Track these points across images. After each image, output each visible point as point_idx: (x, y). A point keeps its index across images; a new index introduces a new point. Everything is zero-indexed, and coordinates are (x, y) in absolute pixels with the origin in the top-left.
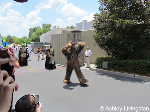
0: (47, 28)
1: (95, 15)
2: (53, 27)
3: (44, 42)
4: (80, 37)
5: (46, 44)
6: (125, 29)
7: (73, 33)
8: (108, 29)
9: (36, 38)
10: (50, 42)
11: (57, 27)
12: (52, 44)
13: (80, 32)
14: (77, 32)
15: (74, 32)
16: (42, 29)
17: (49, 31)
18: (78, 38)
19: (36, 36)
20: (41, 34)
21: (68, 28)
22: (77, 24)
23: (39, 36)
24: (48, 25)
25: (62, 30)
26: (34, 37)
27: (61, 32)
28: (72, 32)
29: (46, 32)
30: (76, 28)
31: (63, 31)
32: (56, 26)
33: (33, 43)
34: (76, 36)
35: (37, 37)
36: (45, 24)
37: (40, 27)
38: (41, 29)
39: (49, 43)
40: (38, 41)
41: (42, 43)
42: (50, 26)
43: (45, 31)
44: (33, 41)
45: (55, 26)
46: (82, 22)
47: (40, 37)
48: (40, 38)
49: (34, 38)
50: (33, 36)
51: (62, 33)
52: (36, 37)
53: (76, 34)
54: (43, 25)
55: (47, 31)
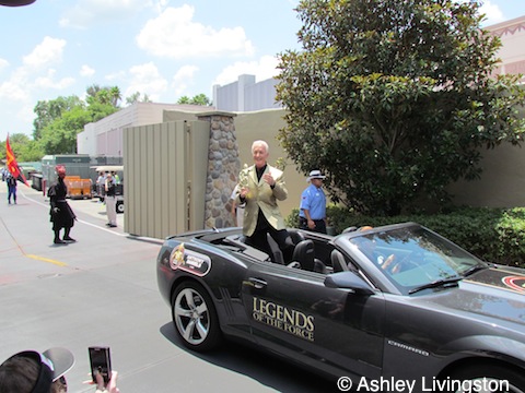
0: (104, 101)
1: (283, 59)
2: (129, 101)
3: (93, 154)
4: (230, 137)
5: (102, 161)
6: (389, 107)
7: (204, 122)
8: (330, 107)
9: (64, 140)
10: (117, 156)
11: (141, 99)
12: (125, 161)
13: (231, 117)
14: (219, 118)
15: (208, 116)
16: (88, 105)
17: (113, 112)
18: (222, 140)
19: (63, 131)
20: (82, 124)
21: (183, 102)
22: (220, 90)
23: (74, 134)
24: (106, 89)
25: (165, 112)
26: (56, 134)
27: (159, 119)
28: (201, 117)
29: (100, 118)
30: (215, 105)
31: (166, 114)
32: (138, 94)
33: (51, 157)
34: (217, 133)
35: (67, 137)
36: (97, 89)
37: (77, 98)
38: (81, 107)
39: (113, 158)
40: (70, 152)
41: (86, 160)
42: (116, 93)
43: (98, 114)
44: (50, 149)
45: (135, 97)
46: (236, 82)
47: (81, 137)
48: (78, 141)
49: (56, 140)
50: (49, 132)
51: (164, 120)
52: (63, 135)
53: (214, 124)
54: (90, 91)
55: (104, 114)
